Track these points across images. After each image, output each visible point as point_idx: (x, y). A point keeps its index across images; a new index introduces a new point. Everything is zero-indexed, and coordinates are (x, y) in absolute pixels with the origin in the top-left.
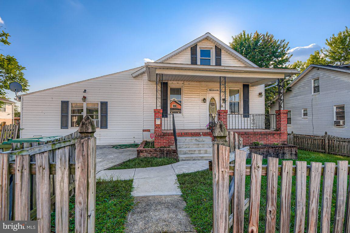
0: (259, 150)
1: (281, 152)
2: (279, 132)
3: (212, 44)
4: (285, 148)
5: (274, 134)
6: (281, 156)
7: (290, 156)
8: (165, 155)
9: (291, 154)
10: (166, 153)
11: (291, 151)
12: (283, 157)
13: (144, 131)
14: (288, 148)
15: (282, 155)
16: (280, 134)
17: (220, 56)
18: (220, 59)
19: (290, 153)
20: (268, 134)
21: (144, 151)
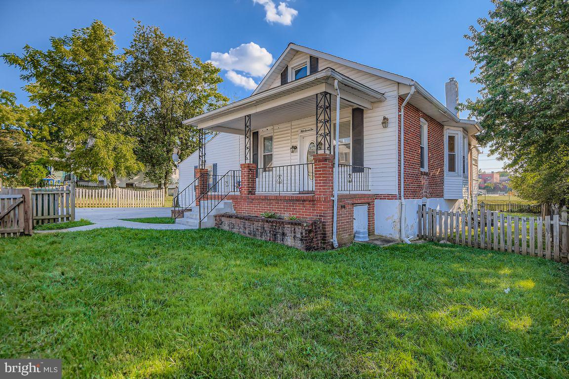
0: (253, 224)
1: (280, 231)
3: (307, 56)
4: (285, 226)
6: (280, 239)
7: (293, 241)
9: (295, 237)
11: (295, 233)
12: (283, 240)
14: (289, 226)
15: (281, 237)
19: (293, 235)
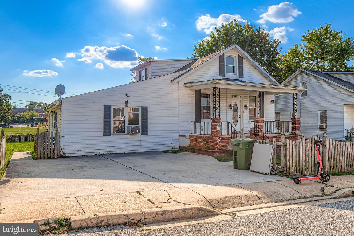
2: (294, 135)
3: (236, 53)
5: (292, 137)
8: (230, 155)
10: (231, 153)
13: (180, 136)
16: (295, 137)
17: (243, 65)
18: (243, 67)
20: (288, 137)
21: (217, 152)
